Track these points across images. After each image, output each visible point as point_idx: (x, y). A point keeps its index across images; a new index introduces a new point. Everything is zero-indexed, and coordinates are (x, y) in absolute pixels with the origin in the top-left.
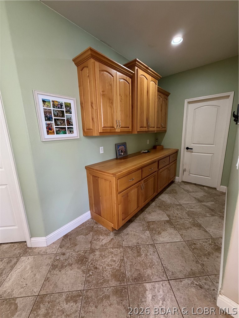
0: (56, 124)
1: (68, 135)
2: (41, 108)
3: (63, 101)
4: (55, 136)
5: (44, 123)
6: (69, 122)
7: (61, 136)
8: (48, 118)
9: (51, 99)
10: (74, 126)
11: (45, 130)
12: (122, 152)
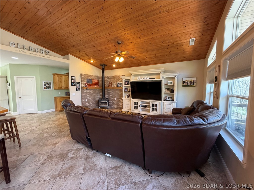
0: (47, 87)
1: (49, 89)
2: (44, 84)
3: (49, 82)
4: (46, 89)
5: (44, 87)
6: (50, 86)
7: (48, 89)
8: (45, 86)
9: (46, 82)
10: (51, 87)
11: (44, 88)
12: (68, 94)
